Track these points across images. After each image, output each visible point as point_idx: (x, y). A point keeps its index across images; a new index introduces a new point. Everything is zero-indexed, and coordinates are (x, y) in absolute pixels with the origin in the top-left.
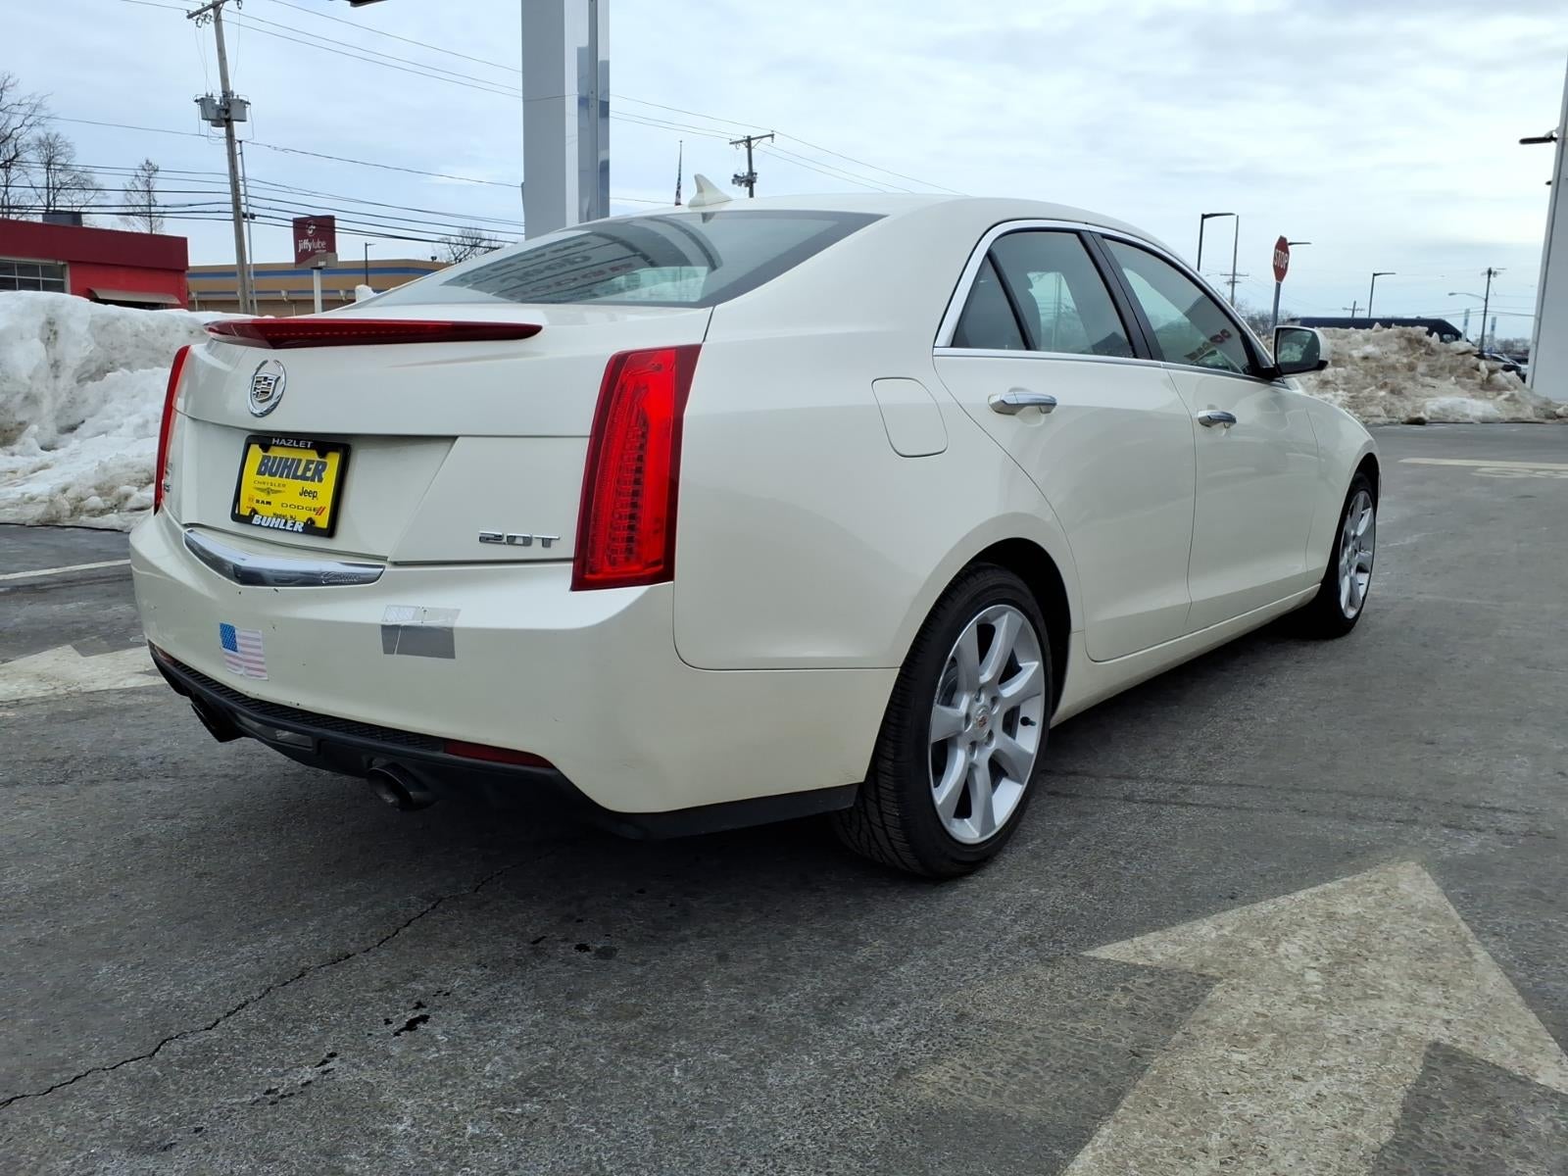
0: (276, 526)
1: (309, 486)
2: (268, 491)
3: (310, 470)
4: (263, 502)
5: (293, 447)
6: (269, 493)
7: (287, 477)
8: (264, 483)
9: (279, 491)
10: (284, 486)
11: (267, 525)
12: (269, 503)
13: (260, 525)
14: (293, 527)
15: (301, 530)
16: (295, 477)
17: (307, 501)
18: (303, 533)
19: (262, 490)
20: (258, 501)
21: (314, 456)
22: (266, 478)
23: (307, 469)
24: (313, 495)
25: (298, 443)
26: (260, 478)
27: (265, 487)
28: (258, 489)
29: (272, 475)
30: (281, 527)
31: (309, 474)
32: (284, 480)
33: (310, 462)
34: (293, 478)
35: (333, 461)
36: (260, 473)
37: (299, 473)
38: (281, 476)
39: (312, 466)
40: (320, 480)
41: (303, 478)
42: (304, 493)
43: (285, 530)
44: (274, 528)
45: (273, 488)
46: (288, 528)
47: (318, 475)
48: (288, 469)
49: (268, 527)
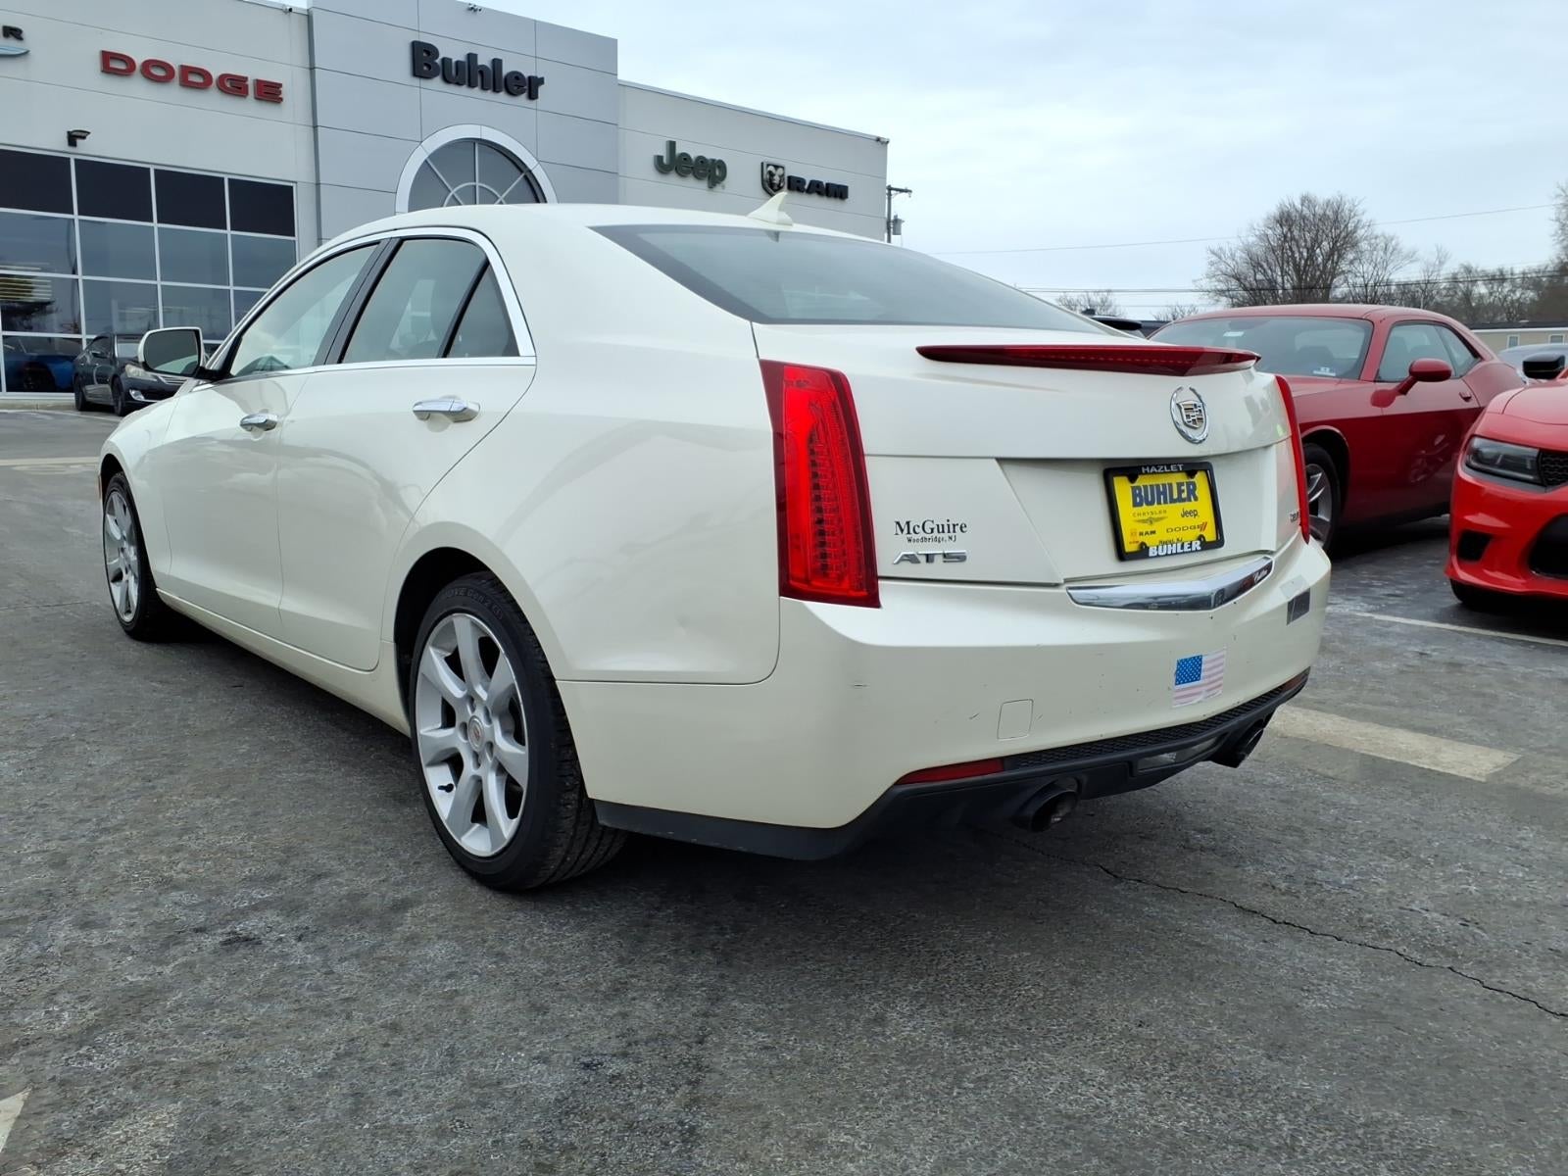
0: (1174, 552)
1: (1189, 506)
2: (1151, 521)
3: (1183, 491)
4: (1147, 533)
5: (1165, 472)
6: (1151, 522)
7: (1165, 502)
8: (1144, 514)
9: (1161, 519)
10: (1165, 512)
11: (1165, 553)
12: (1153, 532)
13: (1158, 556)
14: (1191, 547)
15: (1199, 548)
16: (1173, 501)
17: (1190, 521)
18: (1202, 550)
19: (1144, 521)
20: (1141, 534)
21: (1181, 478)
22: (1145, 508)
23: (1180, 492)
24: (1194, 513)
25: (1169, 468)
26: (1138, 509)
27: (1145, 518)
28: (1139, 521)
29: (1150, 503)
30: (1179, 551)
31: (1184, 495)
32: (1163, 507)
33: (1180, 485)
34: (1171, 502)
35: (1200, 479)
36: (1135, 504)
37: (1175, 496)
38: (1159, 503)
39: (1184, 488)
40: (1196, 499)
41: (1180, 500)
42: (1185, 514)
43: (1184, 552)
44: (1172, 554)
45: (1154, 516)
46: (1186, 549)
47: (1192, 494)
48: (1162, 495)
49: (1167, 555)
